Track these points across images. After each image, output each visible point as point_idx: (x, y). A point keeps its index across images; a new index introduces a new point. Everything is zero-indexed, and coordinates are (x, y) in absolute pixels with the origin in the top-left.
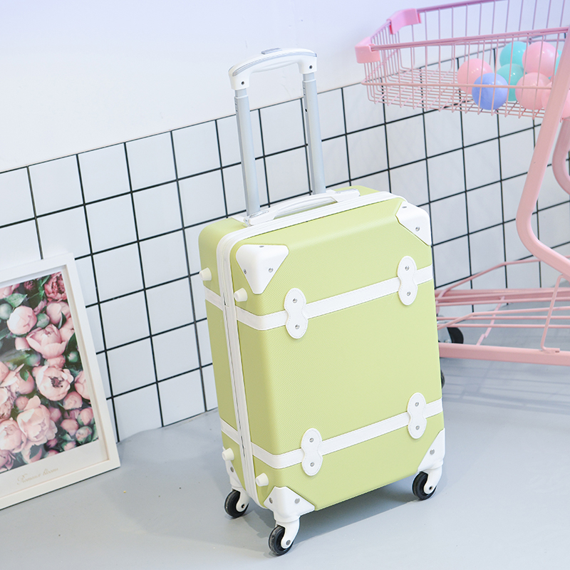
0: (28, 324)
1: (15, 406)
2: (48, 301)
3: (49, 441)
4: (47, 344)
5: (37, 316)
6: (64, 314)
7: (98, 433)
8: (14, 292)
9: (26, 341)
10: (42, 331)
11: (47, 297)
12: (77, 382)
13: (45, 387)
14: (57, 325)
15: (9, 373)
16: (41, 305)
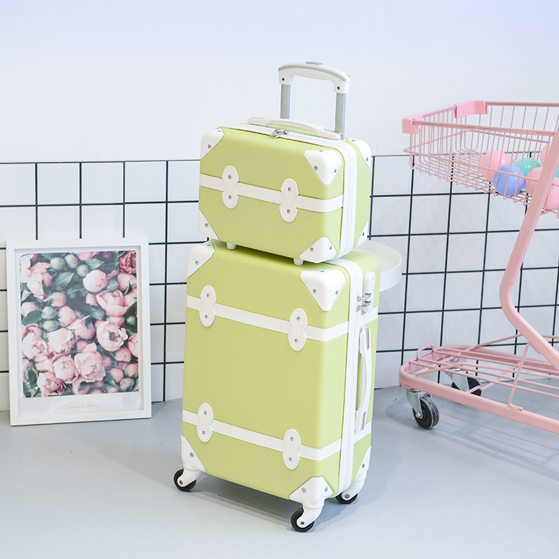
0: (100, 285)
1: (75, 346)
2: (120, 271)
3: (96, 382)
4: (112, 304)
5: (109, 281)
6: (131, 284)
7: (139, 386)
8: (94, 257)
9: (96, 299)
10: (110, 294)
11: (120, 268)
12: (130, 341)
13: (103, 338)
14: (123, 292)
15: (76, 319)
16: (114, 273)
